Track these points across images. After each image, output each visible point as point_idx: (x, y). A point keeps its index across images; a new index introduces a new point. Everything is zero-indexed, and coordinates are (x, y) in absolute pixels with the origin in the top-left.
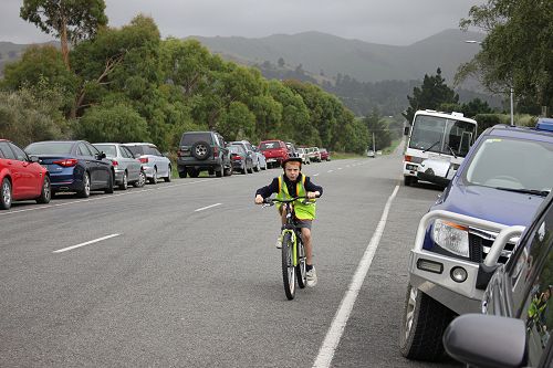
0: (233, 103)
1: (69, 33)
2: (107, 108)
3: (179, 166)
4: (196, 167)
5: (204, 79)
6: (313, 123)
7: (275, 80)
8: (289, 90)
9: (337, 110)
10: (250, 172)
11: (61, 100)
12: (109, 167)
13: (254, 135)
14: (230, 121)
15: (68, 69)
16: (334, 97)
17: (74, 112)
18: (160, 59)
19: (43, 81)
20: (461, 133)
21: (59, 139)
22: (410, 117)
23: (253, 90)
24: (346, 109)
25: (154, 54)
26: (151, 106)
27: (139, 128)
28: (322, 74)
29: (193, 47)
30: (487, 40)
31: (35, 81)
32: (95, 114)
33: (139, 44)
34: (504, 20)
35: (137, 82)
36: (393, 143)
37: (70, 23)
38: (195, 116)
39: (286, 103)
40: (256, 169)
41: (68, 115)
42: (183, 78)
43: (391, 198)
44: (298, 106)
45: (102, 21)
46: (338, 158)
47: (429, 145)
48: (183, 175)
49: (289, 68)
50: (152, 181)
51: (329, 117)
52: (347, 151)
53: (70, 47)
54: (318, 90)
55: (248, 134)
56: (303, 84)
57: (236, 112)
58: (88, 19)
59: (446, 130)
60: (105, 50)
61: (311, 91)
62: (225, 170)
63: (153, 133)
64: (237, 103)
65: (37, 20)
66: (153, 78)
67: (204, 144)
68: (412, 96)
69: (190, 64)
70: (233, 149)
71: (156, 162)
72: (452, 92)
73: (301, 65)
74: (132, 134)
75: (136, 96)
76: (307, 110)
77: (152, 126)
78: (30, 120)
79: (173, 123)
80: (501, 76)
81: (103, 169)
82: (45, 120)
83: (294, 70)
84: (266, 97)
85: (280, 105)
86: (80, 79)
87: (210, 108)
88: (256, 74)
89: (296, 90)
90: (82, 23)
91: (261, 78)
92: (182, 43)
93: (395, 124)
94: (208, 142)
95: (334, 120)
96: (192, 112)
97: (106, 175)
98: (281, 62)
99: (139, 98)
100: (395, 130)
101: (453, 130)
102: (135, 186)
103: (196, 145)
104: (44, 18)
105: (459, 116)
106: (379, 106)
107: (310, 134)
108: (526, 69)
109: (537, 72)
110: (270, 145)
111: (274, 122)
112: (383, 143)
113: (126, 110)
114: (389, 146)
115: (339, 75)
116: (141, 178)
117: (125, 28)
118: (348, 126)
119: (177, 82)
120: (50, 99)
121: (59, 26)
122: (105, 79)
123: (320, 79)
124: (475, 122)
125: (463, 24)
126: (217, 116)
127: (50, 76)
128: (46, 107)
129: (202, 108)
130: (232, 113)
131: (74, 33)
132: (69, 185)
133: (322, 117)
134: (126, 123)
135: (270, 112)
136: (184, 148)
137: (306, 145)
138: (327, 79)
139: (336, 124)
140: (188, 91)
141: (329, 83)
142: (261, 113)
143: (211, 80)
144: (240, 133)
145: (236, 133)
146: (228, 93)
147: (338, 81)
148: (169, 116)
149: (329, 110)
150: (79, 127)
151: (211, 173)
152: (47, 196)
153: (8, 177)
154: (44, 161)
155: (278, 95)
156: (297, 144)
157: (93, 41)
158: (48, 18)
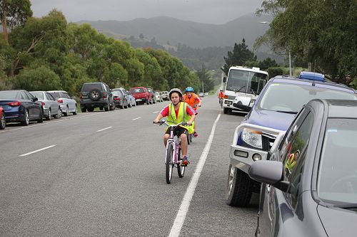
0: (112, 64)
1: (8, 21)
2: (34, 68)
3: (82, 105)
4: (92, 105)
5: (94, 49)
6: (164, 76)
7: (138, 48)
8: (150, 58)
9: (179, 67)
10: (125, 107)
11: (4, 65)
12: (40, 106)
13: (127, 84)
14: (111, 75)
15: (8, 44)
16: (178, 59)
17: (12, 72)
18: (68, 36)
20: (258, 80)
21: (4, 90)
22: (226, 71)
23: (126, 55)
24: (184, 67)
25: (63, 33)
26: (63, 67)
27: (55, 81)
28: (168, 44)
29: (87, 29)
30: (273, 23)
32: (26, 73)
33: (53, 27)
34: (283, 10)
35: (53, 51)
36: (215, 87)
37: (8, 15)
38: (90, 73)
39: (146, 63)
40: (129, 106)
41: (9, 74)
42: (80, 49)
43: (216, 122)
44: (154, 65)
45: (29, 14)
47: (239, 88)
48: (84, 111)
49: (147, 40)
50: (65, 114)
51: (174, 71)
53: (9, 30)
54: (166, 54)
55: (123, 83)
56: (156, 50)
57: (115, 70)
58: (20, 12)
59: (249, 79)
60: (31, 32)
61: (162, 54)
62: (111, 107)
63: (64, 84)
64: (116, 63)
67: (97, 91)
68: (227, 57)
69: (86, 39)
70: (115, 93)
71: (68, 102)
72: (253, 54)
73: (154, 38)
74: (51, 84)
75: (52, 61)
76: (160, 67)
77: (63, 80)
79: (77, 77)
80: (282, 44)
81: (36, 107)
83: (150, 41)
84: (134, 60)
85: (143, 64)
86: (16, 51)
87: (98, 67)
88: (128, 45)
89: (153, 54)
90: (16, 14)
91: (131, 47)
92: (78, 26)
93: (217, 75)
94: (99, 89)
95: (177, 73)
96: (87, 71)
97: (38, 111)
98: (142, 36)
99: (54, 62)
100: (217, 79)
101: (254, 78)
102: (55, 118)
103: (92, 91)
105: (257, 70)
106: (206, 64)
107: (162, 83)
108: (297, 39)
109: (304, 42)
110: (138, 91)
111: (139, 75)
112: (209, 87)
113: (44, 70)
114: (213, 89)
115: (179, 44)
116: (59, 112)
117: (44, 18)
118: (186, 77)
119: (76, 51)
121: (1, 16)
122: (32, 50)
123: (167, 47)
124: (267, 73)
125: (258, 12)
126: (103, 73)
129: (93, 67)
130: (113, 70)
131: (11, 21)
132: (16, 118)
133: (169, 72)
134: (47, 78)
135: (136, 69)
136: (84, 93)
137: (160, 90)
138: (172, 47)
139: (179, 76)
140: (83, 57)
141: (173, 49)
142: (131, 70)
143: (99, 49)
144: (118, 83)
145: (115, 83)
146: (110, 57)
147: (179, 47)
148: (74, 73)
149: (174, 67)
150: (16, 81)
151: (101, 109)
152: (3, 125)
154: (1, 103)
155: (141, 58)
156: (154, 89)
157: (23, 26)
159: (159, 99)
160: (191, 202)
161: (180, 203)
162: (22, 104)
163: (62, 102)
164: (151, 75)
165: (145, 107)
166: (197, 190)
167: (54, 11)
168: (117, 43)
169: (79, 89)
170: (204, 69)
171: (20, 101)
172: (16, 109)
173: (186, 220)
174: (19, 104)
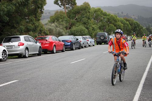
0: (110, 24)
1: (66, 7)
2: (77, 27)
3: (97, 42)
4: (101, 42)
5: (102, 18)
6: (132, 29)
7: (121, 18)
8: (125, 21)
9: (138, 26)
11: (65, 25)
14: (109, 29)
15: (67, 17)
16: (138, 22)
18: (91, 13)
19: (60, 20)
21: (65, 35)
23: (115, 21)
24: (141, 25)
25: (89, 12)
27: (86, 32)
28: (134, 16)
29: (99, 10)
31: (58, 20)
32: (74, 28)
33: (85, 10)
35: (85, 19)
37: (67, 5)
38: (100, 28)
39: (124, 24)
41: (67, 29)
42: (96, 18)
44: (128, 25)
45: (75, 4)
46: (139, 39)
48: (97, 44)
49: (124, 14)
50: (90, 46)
51: (136, 28)
53: (67, 11)
54: (133, 20)
55: (114, 33)
56: (129, 19)
58: (71, 3)
60: (76, 11)
61: (131, 20)
63: (89, 33)
64: (111, 24)
65: (58, 4)
66: (89, 19)
67: (103, 36)
69: (98, 14)
70: (111, 37)
71: (91, 41)
73: (128, 14)
74: (84, 33)
75: (85, 23)
76: (130, 26)
77: (89, 31)
78: (57, 30)
79: (95, 30)
82: (61, 30)
83: (126, 15)
84: (119, 23)
85: (123, 25)
86: (70, 19)
87: (104, 26)
88: (116, 16)
89: (127, 20)
91: (117, 17)
92: (96, 9)
94: (104, 35)
97: (78, 44)
98: (122, 13)
102: (86, 47)
103: (101, 36)
104: (60, 4)
106: (150, 24)
107: (131, 32)
113: (82, 27)
115: (139, 16)
116: (87, 45)
117: (81, 5)
118: (142, 30)
119: (94, 19)
120: (62, 25)
121: (64, 5)
122: (76, 19)
123: (133, 17)
126: (106, 28)
127: (62, 19)
128: (61, 27)
129: (102, 26)
130: (110, 27)
131: (68, 7)
132: (69, 47)
133: (134, 28)
134: (82, 31)
135: (120, 27)
136: (98, 37)
137: (130, 35)
138: (135, 17)
139: (138, 29)
140: (97, 21)
142: (118, 27)
143: (104, 18)
144: (112, 33)
145: (111, 33)
146: (109, 22)
148: (93, 28)
149: (136, 26)
150: (70, 32)
151: (105, 43)
152: (64, 50)
153: (55, 45)
154: (63, 41)
155: (122, 22)
156: (128, 35)
157: (73, 9)
158: (61, 4)
159: (129, 39)
162: (72, 41)
163: (88, 40)
164: (126, 29)
166: (146, 79)
167: (85, 2)
168: (112, 15)
169: (95, 35)
170: (149, 27)
171: (71, 40)
172: (69, 44)
174: (71, 41)
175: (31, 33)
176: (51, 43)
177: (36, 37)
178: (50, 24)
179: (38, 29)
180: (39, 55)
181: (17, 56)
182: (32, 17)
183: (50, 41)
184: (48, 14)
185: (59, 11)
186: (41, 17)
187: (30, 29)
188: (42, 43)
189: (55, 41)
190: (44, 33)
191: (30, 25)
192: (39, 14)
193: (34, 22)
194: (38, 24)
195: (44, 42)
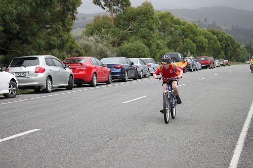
0: (185, 40)
1: (114, 10)
5: (173, 29)
6: (222, 49)
7: (204, 29)
8: (211, 34)
9: (233, 42)
10: (194, 70)
11: (111, 39)
12: (135, 68)
13: (195, 54)
14: (184, 48)
15: (114, 25)
16: (230, 35)
17: (116, 44)
18: (155, 21)
19: (104, 31)
21: (111, 57)
23: (195, 34)
24: (237, 42)
25: (152, 17)
26: (151, 42)
27: (146, 52)
28: (225, 26)
29: (169, 14)
32: (125, 45)
33: (145, 13)
35: (144, 31)
37: (114, 5)
39: (209, 39)
40: (197, 70)
41: (114, 46)
42: (163, 29)
44: (215, 40)
45: (128, 4)
46: (233, 64)
49: (209, 23)
51: (229, 45)
52: (237, 61)
53: (114, 15)
54: (224, 33)
55: (192, 53)
56: (217, 30)
57: (187, 44)
58: (122, 3)
60: (130, 17)
63: (151, 53)
64: (187, 39)
65: (100, 4)
67: (174, 59)
69: (167, 22)
71: (154, 66)
74: (143, 54)
75: (144, 37)
76: (219, 42)
77: (151, 51)
78: (99, 48)
79: (160, 49)
81: (133, 69)
82: (105, 48)
83: (212, 24)
84: (201, 37)
85: (207, 40)
86: (119, 30)
87: (175, 42)
88: (196, 26)
89: (214, 33)
90: (119, 5)
91: (198, 28)
92: (162, 13)
94: (176, 57)
95: (231, 47)
96: (167, 44)
97: (134, 72)
102: (145, 77)
104: (103, 3)
107: (220, 53)
110: (203, 59)
111: (204, 48)
113: (140, 43)
115: (233, 26)
117: (139, 7)
118: (238, 49)
119: (160, 30)
120: (106, 39)
121: (110, 7)
122: (130, 30)
123: (224, 28)
126: (178, 45)
127: (105, 28)
128: (105, 43)
129: (172, 42)
130: (185, 44)
131: (116, 9)
132: (119, 76)
133: (226, 46)
134: (140, 49)
135: (202, 43)
137: (219, 58)
138: (227, 28)
139: (232, 49)
140: (165, 34)
141: (228, 30)
142: (198, 44)
144: (189, 53)
145: (187, 53)
146: (183, 35)
147: (232, 28)
148: (158, 46)
149: (229, 42)
150: (119, 51)
152: (110, 81)
153: (95, 73)
154: (108, 66)
155: (206, 36)
156: (214, 58)
157: (124, 13)
158: (105, 3)
159: (218, 65)
160: (246, 139)
161: (237, 140)
162: (123, 67)
163: (150, 66)
164: (213, 48)
165: (208, 70)
167: (146, 2)
168: (189, 24)
170: (250, 44)
171: (122, 65)
172: (119, 70)
173: (242, 152)
174: (121, 67)
175: (56, 51)
176: (89, 69)
177: (64, 59)
178: (86, 37)
179: (68, 45)
180: (69, 88)
181: (33, 90)
182: (58, 26)
183: (88, 65)
184: (81, 20)
185: (102, 16)
186: (72, 24)
187: (54, 46)
188: (74, 69)
189: (96, 66)
190: (77, 52)
191: (55, 38)
192: (69, 20)
193: (61, 33)
194: (67, 38)
195: (78, 67)
